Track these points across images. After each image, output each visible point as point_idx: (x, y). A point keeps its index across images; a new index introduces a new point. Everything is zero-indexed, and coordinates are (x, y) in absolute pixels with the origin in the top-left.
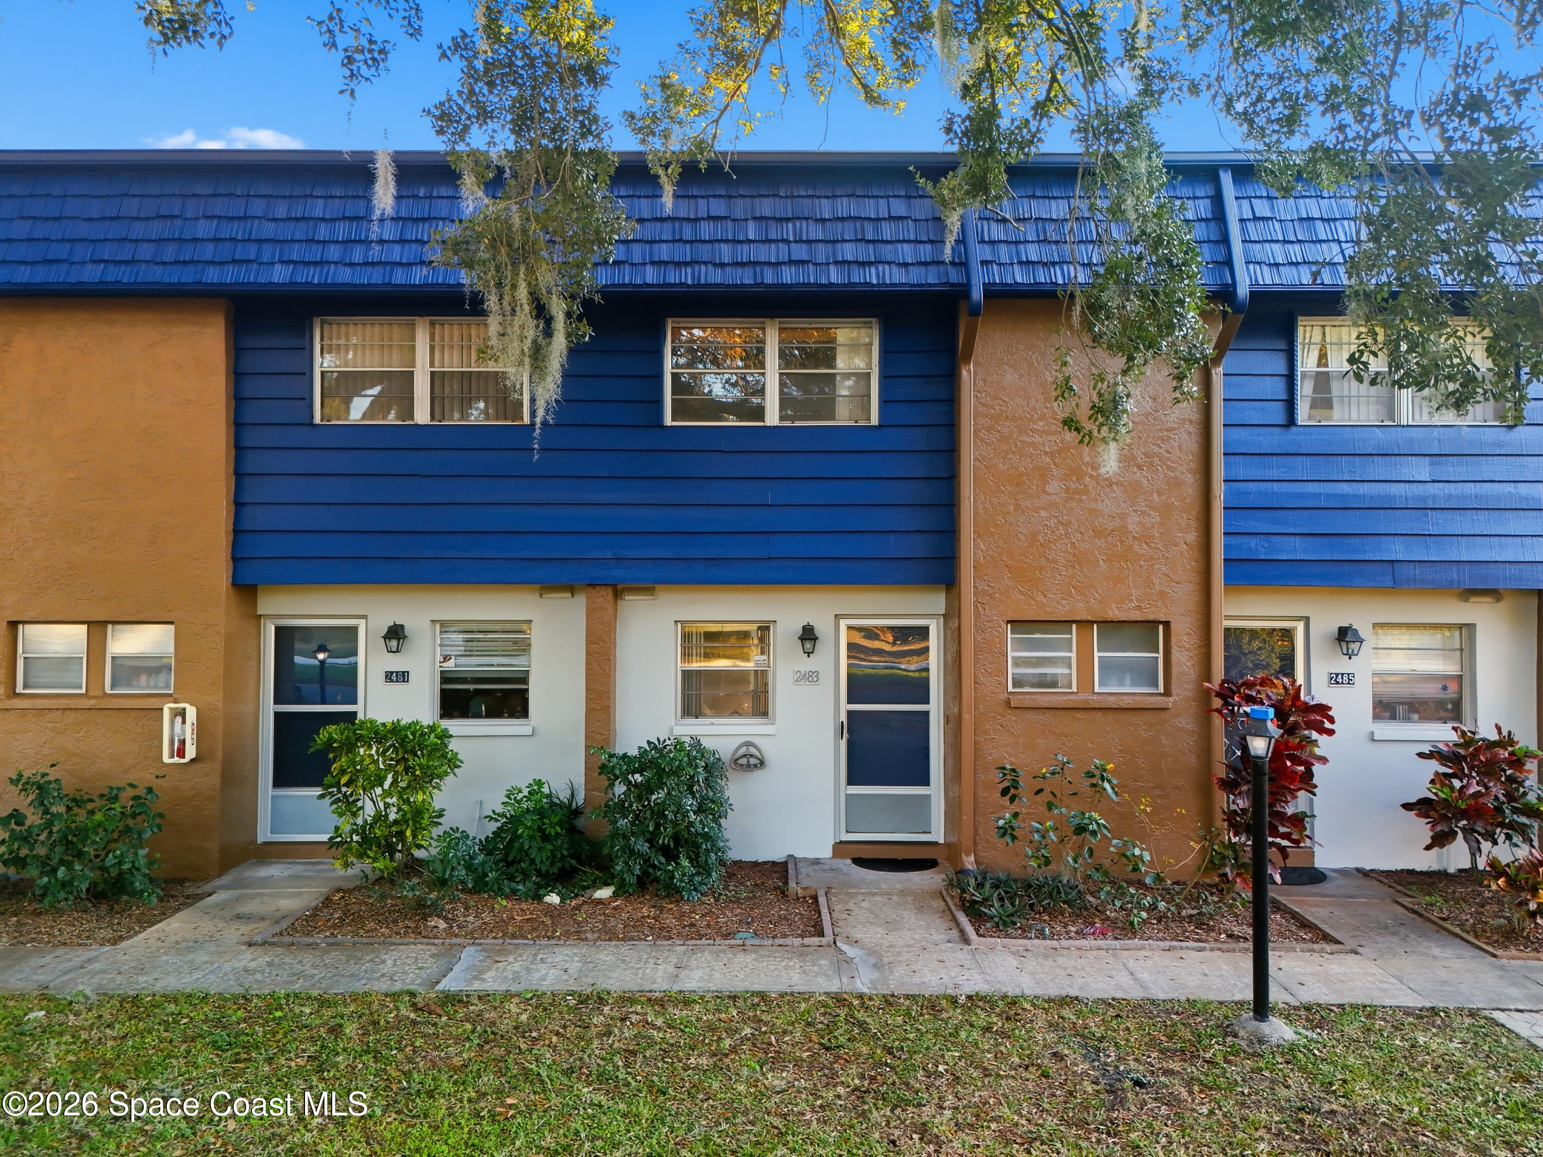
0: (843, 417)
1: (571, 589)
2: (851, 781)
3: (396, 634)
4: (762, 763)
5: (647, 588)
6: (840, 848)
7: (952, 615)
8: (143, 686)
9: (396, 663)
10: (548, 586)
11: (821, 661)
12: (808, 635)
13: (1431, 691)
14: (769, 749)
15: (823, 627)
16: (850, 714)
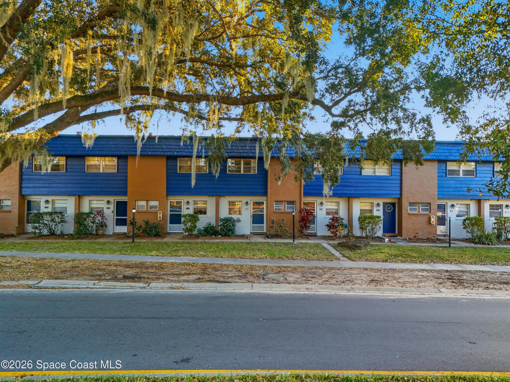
0: (252, 173)
1: (213, 196)
2: (253, 224)
3: (188, 202)
4: (240, 221)
5: (224, 196)
6: (251, 233)
7: (267, 200)
8: (153, 210)
9: (188, 207)
10: (210, 196)
11: (249, 207)
12: (247, 203)
13: (334, 211)
14: (241, 219)
15: (249, 202)
16: (253, 214)
